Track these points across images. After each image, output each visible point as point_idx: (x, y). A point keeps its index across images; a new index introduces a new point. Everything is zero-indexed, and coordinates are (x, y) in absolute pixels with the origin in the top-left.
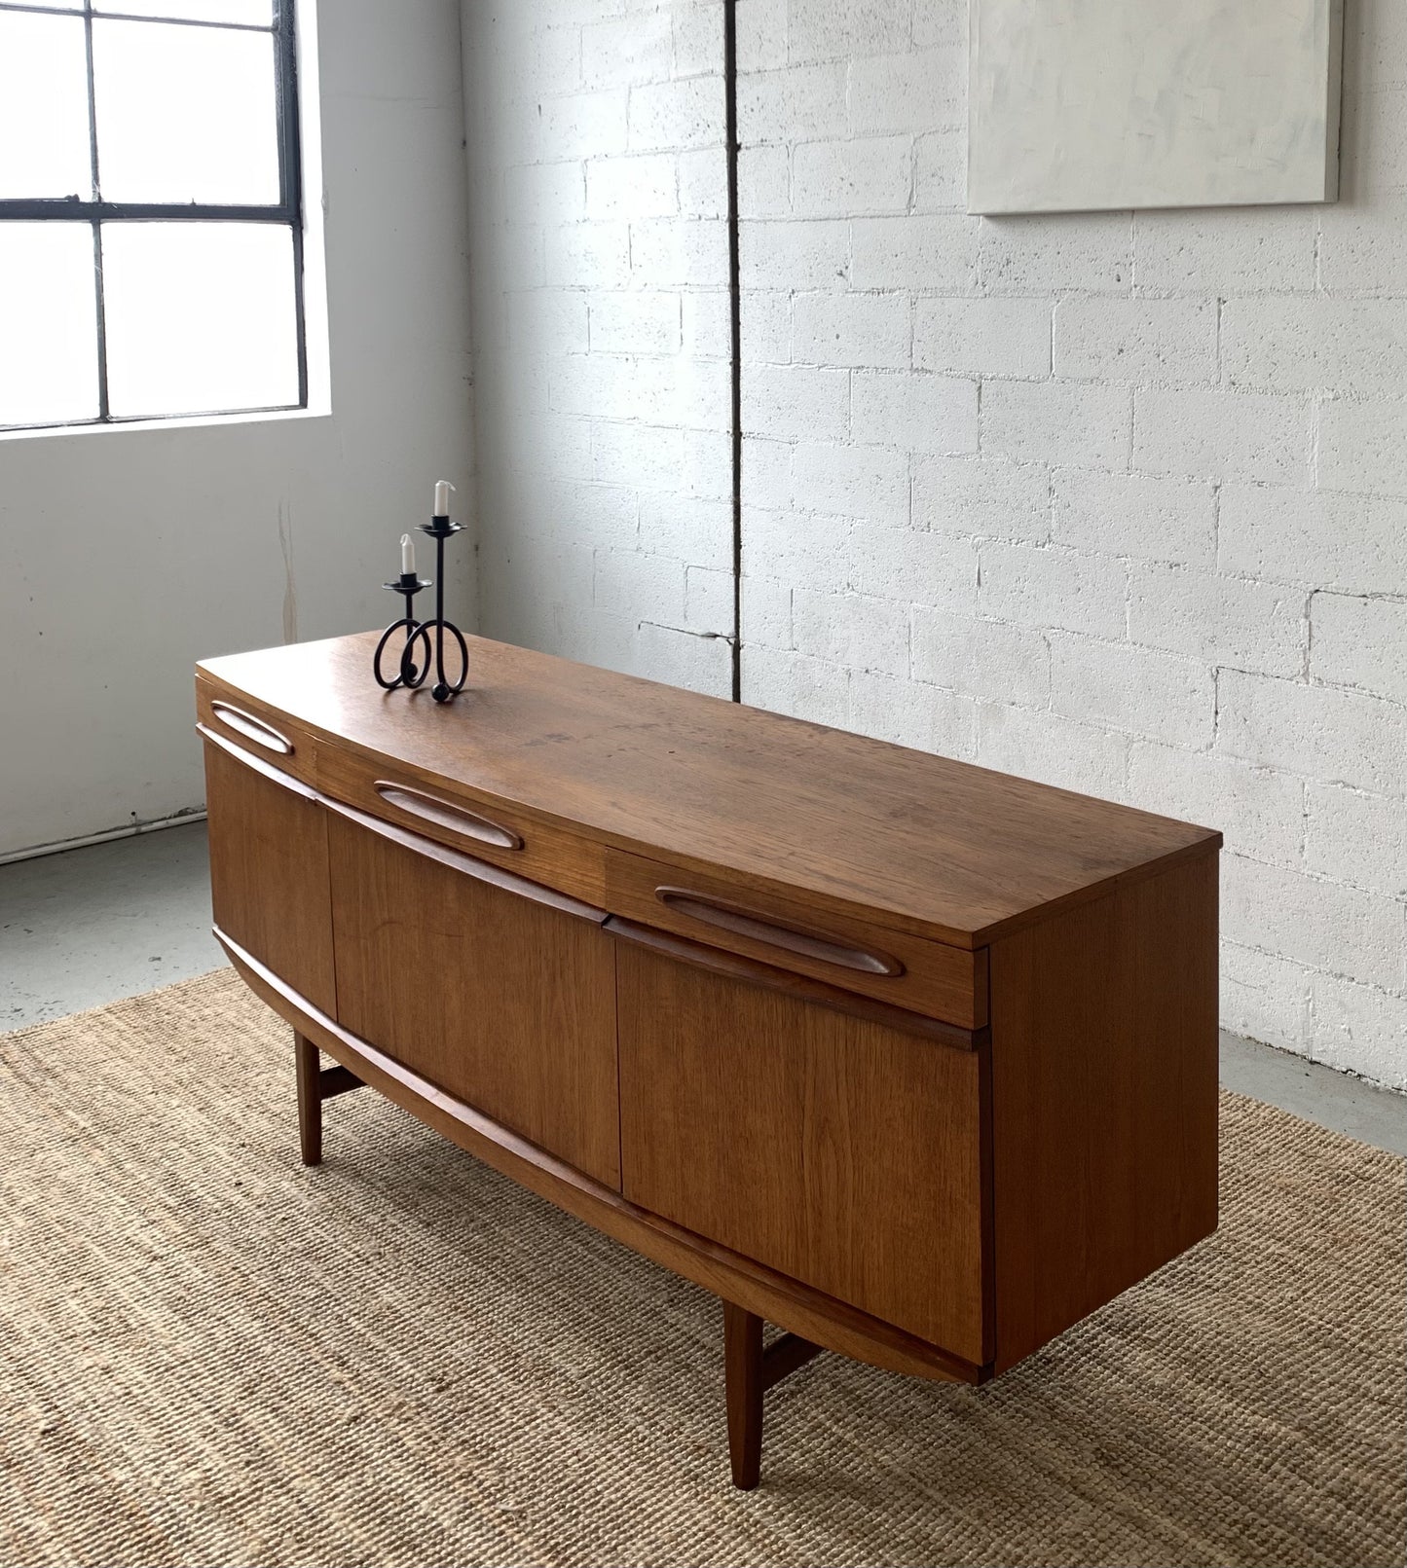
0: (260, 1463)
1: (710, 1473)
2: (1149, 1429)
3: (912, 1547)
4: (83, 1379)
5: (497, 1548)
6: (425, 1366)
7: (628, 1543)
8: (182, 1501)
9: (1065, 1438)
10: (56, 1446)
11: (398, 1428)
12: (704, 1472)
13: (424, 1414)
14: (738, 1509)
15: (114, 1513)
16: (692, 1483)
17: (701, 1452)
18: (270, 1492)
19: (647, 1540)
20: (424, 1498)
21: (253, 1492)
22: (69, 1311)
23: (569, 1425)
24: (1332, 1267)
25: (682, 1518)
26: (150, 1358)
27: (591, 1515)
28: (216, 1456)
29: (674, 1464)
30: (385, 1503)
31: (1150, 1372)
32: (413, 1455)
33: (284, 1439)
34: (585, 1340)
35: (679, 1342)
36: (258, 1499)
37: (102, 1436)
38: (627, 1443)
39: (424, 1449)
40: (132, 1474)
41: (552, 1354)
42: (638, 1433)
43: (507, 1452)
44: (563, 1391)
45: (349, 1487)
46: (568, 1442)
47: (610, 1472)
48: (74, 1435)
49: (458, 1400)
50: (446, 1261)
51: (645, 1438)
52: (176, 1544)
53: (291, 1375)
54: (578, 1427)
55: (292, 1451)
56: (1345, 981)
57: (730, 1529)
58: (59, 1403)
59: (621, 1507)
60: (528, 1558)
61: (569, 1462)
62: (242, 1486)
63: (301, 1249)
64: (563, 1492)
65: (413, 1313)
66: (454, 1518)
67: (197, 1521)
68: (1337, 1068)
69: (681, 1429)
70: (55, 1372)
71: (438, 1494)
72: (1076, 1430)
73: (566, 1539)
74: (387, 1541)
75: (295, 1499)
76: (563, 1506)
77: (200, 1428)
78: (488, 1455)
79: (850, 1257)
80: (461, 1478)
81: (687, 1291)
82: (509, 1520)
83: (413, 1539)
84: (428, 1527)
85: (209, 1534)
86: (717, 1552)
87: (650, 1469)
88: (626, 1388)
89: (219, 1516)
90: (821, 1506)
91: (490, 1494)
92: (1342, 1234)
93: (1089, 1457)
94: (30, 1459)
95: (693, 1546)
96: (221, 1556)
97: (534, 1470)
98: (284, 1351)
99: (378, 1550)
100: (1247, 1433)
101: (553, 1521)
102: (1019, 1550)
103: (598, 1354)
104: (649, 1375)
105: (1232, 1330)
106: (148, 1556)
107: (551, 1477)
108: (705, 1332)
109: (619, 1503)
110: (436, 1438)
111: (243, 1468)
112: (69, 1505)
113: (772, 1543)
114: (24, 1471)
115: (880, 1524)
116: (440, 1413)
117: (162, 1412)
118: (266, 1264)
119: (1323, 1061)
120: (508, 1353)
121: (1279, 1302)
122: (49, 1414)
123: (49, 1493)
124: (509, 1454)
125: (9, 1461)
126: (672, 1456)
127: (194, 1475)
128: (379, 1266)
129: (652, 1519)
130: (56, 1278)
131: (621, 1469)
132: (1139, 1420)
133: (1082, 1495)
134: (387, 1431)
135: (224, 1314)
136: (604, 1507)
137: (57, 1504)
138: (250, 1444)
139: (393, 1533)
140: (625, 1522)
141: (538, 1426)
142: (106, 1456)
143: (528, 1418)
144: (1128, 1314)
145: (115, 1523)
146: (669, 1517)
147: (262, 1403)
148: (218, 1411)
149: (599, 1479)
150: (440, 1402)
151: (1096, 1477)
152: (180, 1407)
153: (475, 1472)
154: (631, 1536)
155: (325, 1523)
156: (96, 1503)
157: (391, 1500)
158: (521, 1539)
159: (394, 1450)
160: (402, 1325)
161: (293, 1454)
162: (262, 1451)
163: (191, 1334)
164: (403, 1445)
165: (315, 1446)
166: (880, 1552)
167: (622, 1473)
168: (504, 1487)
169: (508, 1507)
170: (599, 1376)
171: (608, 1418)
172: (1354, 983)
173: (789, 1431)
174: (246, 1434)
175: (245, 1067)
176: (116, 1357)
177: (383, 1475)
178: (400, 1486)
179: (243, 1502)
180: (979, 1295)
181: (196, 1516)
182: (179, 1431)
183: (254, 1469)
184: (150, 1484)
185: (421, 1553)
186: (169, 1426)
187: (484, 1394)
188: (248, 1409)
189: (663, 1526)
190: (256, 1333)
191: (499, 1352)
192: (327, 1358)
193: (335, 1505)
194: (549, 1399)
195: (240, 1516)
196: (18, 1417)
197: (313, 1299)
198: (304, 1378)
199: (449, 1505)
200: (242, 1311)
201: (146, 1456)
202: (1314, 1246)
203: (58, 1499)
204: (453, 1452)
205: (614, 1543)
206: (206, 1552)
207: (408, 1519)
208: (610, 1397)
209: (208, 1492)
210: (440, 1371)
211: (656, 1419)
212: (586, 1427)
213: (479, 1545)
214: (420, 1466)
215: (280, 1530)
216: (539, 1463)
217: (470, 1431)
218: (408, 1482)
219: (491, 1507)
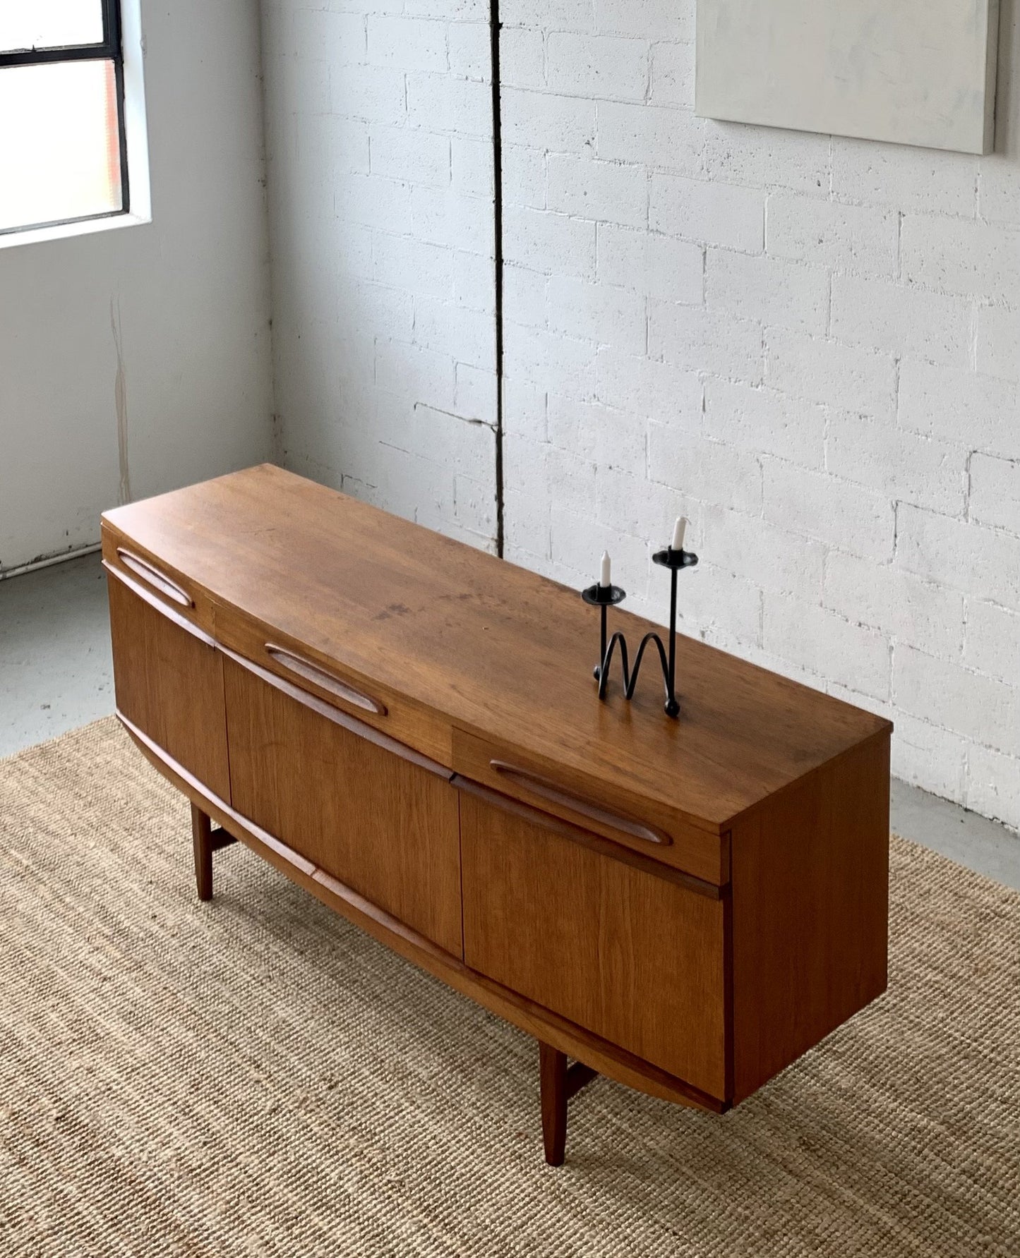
0: (213, 1143)
1: (529, 1153)
2: (837, 1122)
3: (673, 1210)
4: (75, 1077)
5: (388, 1208)
6: (317, 1069)
7: (478, 1205)
8: (165, 1172)
9: (778, 1129)
10: (67, 1130)
11: (305, 1117)
12: (525, 1153)
13: (322, 1107)
14: (551, 1180)
15: (119, 1180)
16: (518, 1161)
17: (522, 1137)
18: (224, 1165)
19: (490, 1203)
20: (332, 1171)
21: (213, 1165)
22: (52, 1023)
23: (426, 1116)
24: (973, 992)
25: (513, 1187)
26: (119, 1061)
28: (181, 1138)
29: (503, 1146)
31: (838, 1078)
33: (227, 1125)
34: (430, 1049)
35: (497, 1051)
36: (217, 1170)
37: (99, 1122)
38: (468, 1130)
39: (326, 1134)
40: (125, 1151)
41: (407, 1060)
42: (475, 1123)
43: (385, 1136)
44: (419, 1090)
45: (279, 1162)
47: (459, 1152)
48: (78, 1121)
49: (345, 1095)
50: (319, 983)
51: (481, 1126)
53: (222, 1076)
54: (433, 1118)
56: (992, 751)
57: (547, 1195)
58: (62, 1096)
59: (470, 1179)
60: (410, 1215)
61: (430, 1144)
62: (204, 1160)
63: (211, 972)
64: (428, 1167)
65: (302, 1026)
66: (356, 1186)
67: (178, 1186)
68: (986, 816)
69: (506, 1120)
70: (53, 1072)
71: (341, 1168)
72: (786, 1123)
73: (435, 1202)
74: (312, 1202)
75: (243, 1171)
76: (430, 1178)
77: (166, 1116)
78: (372, 1139)
80: (355, 1156)
82: (393, 1187)
83: (329, 1201)
84: (338, 1192)
85: (188, 1196)
86: (539, 1212)
87: (487, 1150)
88: (464, 1087)
90: (608, 1179)
91: (378, 1168)
92: (982, 964)
93: (795, 1143)
94: (52, 1138)
95: (523, 1208)
96: (200, 1212)
97: (406, 1150)
98: (214, 1056)
99: (306, 1209)
100: (906, 1126)
101: (424, 1188)
102: (747, 1212)
103: (441, 1061)
104: (479, 1077)
105: (898, 1045)
106: (149, 1212)
107: (419, 1156)
109: (468, 1175)
110: (333, 1125)
111: (202, 1147)
112: (87, 1174)
113: (577, 1206)
115: (651, 1193)
116: (333, 1106)
117: (137, 1104)
118: (187, 984)
119: (975, 809)
121: (933, 1021)
122: (57, 1104)
123: (71, 1165)
124: (387, 1138)
125: (37, 1140)
126: (501, 1141)
127: (169, 1152)
128: (271, 987)
129: (492, 1188)
130: (36, 995)
131: (467, 1150)
132: (831, 1116)
133: (790, 1172)
134: (298, 1119)
135: (165, 1026)
136: (458, 1179)
137: (78, 1173)
138: (204, 1128)
139: (314, 1197)
140: (474, 1190)
141: (404, 1116)
142: (105, 1137)
143: (396, 1110)
145: (121, 1188)
146: (504, 1186)
147: (206, 1097)
148: (175, 1103)
149: (452, 1157)
150: (332, 1097)
151: (799, 1158)
152: (149, 1100)
153: (365, 1152)
155: (267, 1188)
156: (105, 1173)
157: (309, 1172)
158: (404, 1201)
159: (305, 1134)
160: (295, 1036)
161: (234, 1137)
162: (213, 1134)
164: (311, 1130)
165: (249, 1131)
166: (652, 1213)
167: (467, 1153)
168: (387, 1163)
169: (392, 1178)
170: (442, 1078)
171: (453, 1110)
172: (1000, 754)
173: (582, 1121)
174: (199, 1121)
176: (94, 1060)
177: (301, 1153)
178: (314, 1161)
179: (207, 1172)
181: (177, 1183)
182: (152, 1119)
183: (210, 1148)
184: (140, 1159)
186: (144, 1114)
187: (363, 1091)
188: (197, 1102)
189: (501, 1192)
190: (191, 1041)
191: (368, 1058)
192: (246, 1062)
193: (271, 1175)
194: (409, 1095)
195: (207, 1183)
197: (228, 1014)
198: (232, 1078)
199: (350, 1176)
201: (133, 1137)
202: (960, 974)
203: (79, 1169)
204: (347, 1136)
205: (468, 1205)
206: (188, 1209)
207: (324, 1187)
208: (453, 1094)
209: (182, 1165)
210: (329, 1073)
211: (488, 1111)
212: (438, 1118)
213: (375, 1206)
214: (325, 1146)
215: (237, 1193)
216: (409, 1145)
217: (357, 1120)
218: (320, 1158)
219: (380, 1178)
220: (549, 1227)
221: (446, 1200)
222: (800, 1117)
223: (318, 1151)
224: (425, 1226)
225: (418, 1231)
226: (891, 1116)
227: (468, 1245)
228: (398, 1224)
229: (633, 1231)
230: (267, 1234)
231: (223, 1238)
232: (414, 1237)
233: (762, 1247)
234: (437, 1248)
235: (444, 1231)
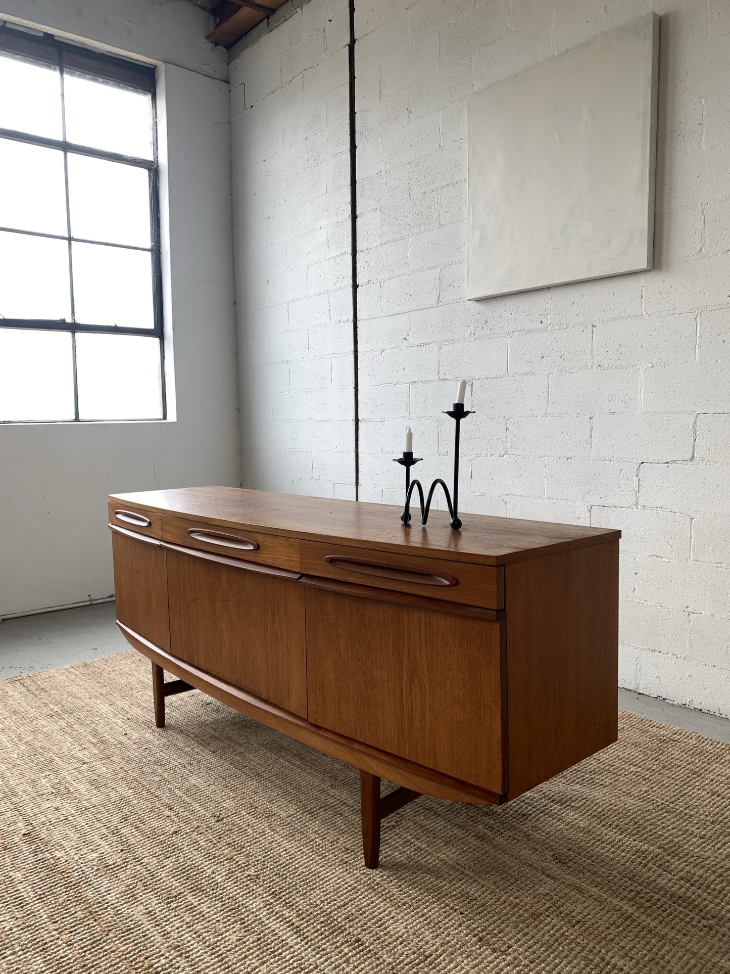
0: (129, 850)
1: (353, 860)
3: (460, 898)
4: (46, 812)
5: (245, 892)
6: (211, 810)
7: (312, 892)
8: (88, 866)
10: (29, 841)
11: (196, 837)
12: (350, 860)
13: (210, 831)
14: (368, 877)
15: (54, 871)
16: (344, 865)
17: (348, 851)
18: (132, 863)
19: (321, 890)
20: (209, 868)
21: (124, 863)
22: (42, 784)
23: (281, 838)
25: (340, 881)
26: (78, 804)
27: (293, 878)
28: (106, 847)
29: (335, 856)
30: (188, 870)
31: (576, 821)
32: (204, 849)
33: (141, 840)
34: (290, 801)
35: (336, 803)
36: (126, 866)
37: (52, 837)
38: (311, 846)
39: (209, 846)
40: (65, 854)
41: (274, 807)
42: (316, 842)
43: (250, 849)
44: (278, 823)
45: (172, 862)
46: (280, 845)
47: (302, 859)
48: (39, 836)
49: (226, 826)
50: (222, 767)
51: (319, 844)
52: (83, 886)
53: (146, 813)
54: (286, 839)
55: (144, 846)
56: (656, 653)
57: (364, 886)
58: (33, 822)
59: (308, 875)
60: (261, 897)
61: (282, 854)
62: (118, 860)
63: (153, 761)
64: (279, 867)
65: (205, 789)
66: (224, 878)
67: (95, 876)
68: (652, 696)
69: (338, 841)
71: (215, 867)
72: (542, 846)
73: (280, 889)
74: (189, 887)
75: (144, 867)
76: (279, 874)
77: (100, 834)
78: (241, 850)
79: (428, 741)
80: (227, 859)
81: (339, 782)
82: (251, 879)
83: (202, 887)
84: (210, 881)
85: (101, 882)
86: (358, 897)
88: (310, 822)
89: (106, 874)
90: (411, 877)
91: (242, 867)
93: (550, 859)
94: (16, 846)
95: (346, 894)
96: (105, 892)
97: (264, 857)
98: (142, 803)
99: (185, 891)
101: (273, 880)
103: (296, 807)
104: (321, 817)
105: (617, 803)
106: (69, 891)
107: (273, 860)
108: (349, 799)
109: (308, 873)
110: (215, 842)
111: (119, 853)
112: (33, 867)
113: (386, 894)
114: (13, 851)
115: (443, 886)
116: (217, 831)
118: (137, 766)
119: (646, 693)
120: (251, 806)
122: (27, 827)
124: (252, 850)
125: (6, 847)
126: (334, 853)
127: (95, 855)
128: (190, 768)
129: (324, 881)
131: (308, 858)
132: (574, 842)
133: (548, 876)
134: (191, 838)
136: (299, 875)
137: (27, 866)
138: (123, 842)
139: (192, 884)
140: (310, 882)
141: (266, 838)
142: (53, 846)
143: (261, 835)
144: (562, 795)
145: (54, 876)
146: (333, 880)
147: (130, 825)
148: (109, 827)
149: (297, 862)
150: (217, 826)
151: (554, 867)
152: (92, 825)
153: (235, 857)
154: (314, 888)
155: (158, 878)
156: (46, 866)
157: (193, 868)
158: (258, 888)
159: (194, 846)
160: (201, 793)
161: (144, 847)
162: (129, 845)
163: (99, 795)
164: (199, 844)
165: (155, 844)
166: (443, 899)
167: (308, 860)
168: (249, 864)
169: (251, 873)
170: (296, 817)
171: (301, 835)
172: (661, 654)
173: (393, 843)
174: (122, 838)
175: (132, 689)
176: (62, 804)
177: (188, 857)
178: (197, 862)
180: (500, 756)
181: (94, 873)
182: (90, 836)
183: (125, 853)
184: (73, 859)
185: (206, 893)
186: (86, 833)
187: (239, 824)
188: (123, 827)
189: (330, 884)
190: (130, 795)
191: (247, 805)
192: (164, 806)
193: (164, 870)
194: (271, 826)
195: (117, 874)
196: (13, 828)
197: (158, 781)
198: (152, 814)
199: (221, 872)
200: (124, 786)
201: (72, 846)
203: (27, 864)
204: (223, 848)
205: (305, 891)
206: (98, 890)
207: (200, 878)
208: (302, 826)
209: (101, 863)
210: (218, 813)
211: (326, 836)
212: (290, 839)
213: (236, 890)
214: (207, 854)
215: (136, 880)
216: (267, 854)
217: (233, 839)
218: (202, 860)
219: (243, 873)
220: (365, 907)
221: (289, 888)
222: (552, 843)
223: (201, 857)
224: (271, 904)
225: (265, 907)
226: (619, 844)
227: (301, 917)
228: (251, 902)
229: (430, 911)
230: (151, 907)
231: (118, 908)
232: (262, 911)
233: (531, 924)
234: (278, 918)
235: (285, 908)
